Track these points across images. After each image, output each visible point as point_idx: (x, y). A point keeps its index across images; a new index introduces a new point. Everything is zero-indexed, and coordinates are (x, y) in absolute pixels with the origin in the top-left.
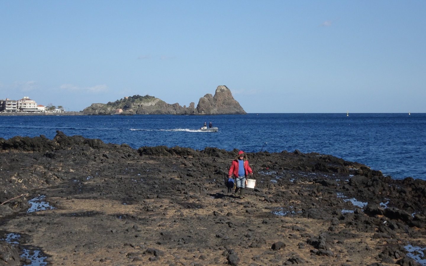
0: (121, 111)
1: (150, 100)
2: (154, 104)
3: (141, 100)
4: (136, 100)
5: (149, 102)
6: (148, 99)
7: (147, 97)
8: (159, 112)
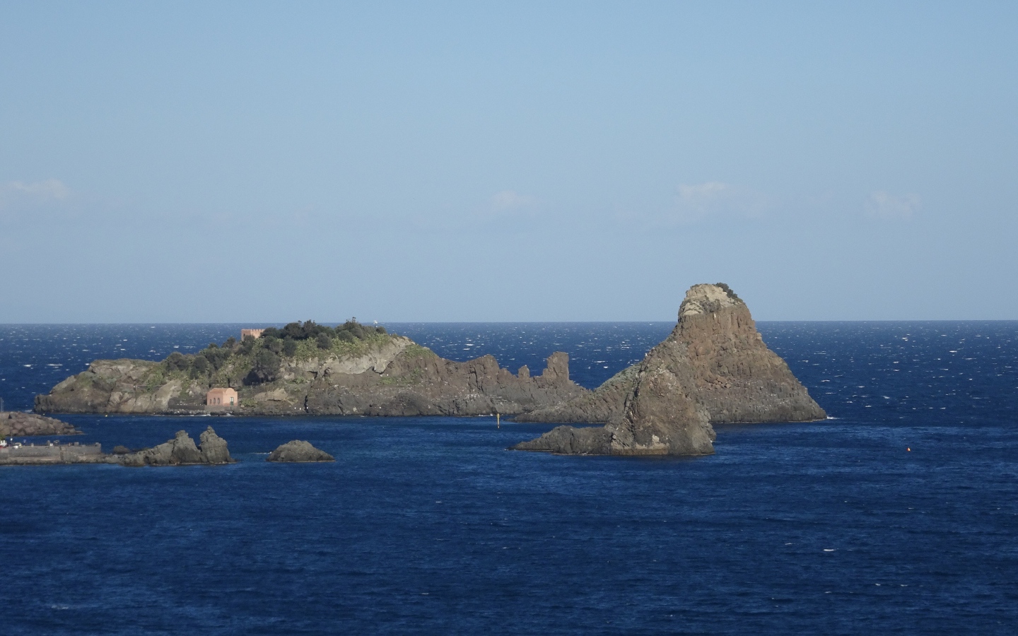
0: (229, 397)
1: (366, 345)
2: (381, 363)
3: (323, 345)
4: (300, 345)
5: (360, 356)
6: (356, 339)
7: (350, 331)
8: (411, 403)
